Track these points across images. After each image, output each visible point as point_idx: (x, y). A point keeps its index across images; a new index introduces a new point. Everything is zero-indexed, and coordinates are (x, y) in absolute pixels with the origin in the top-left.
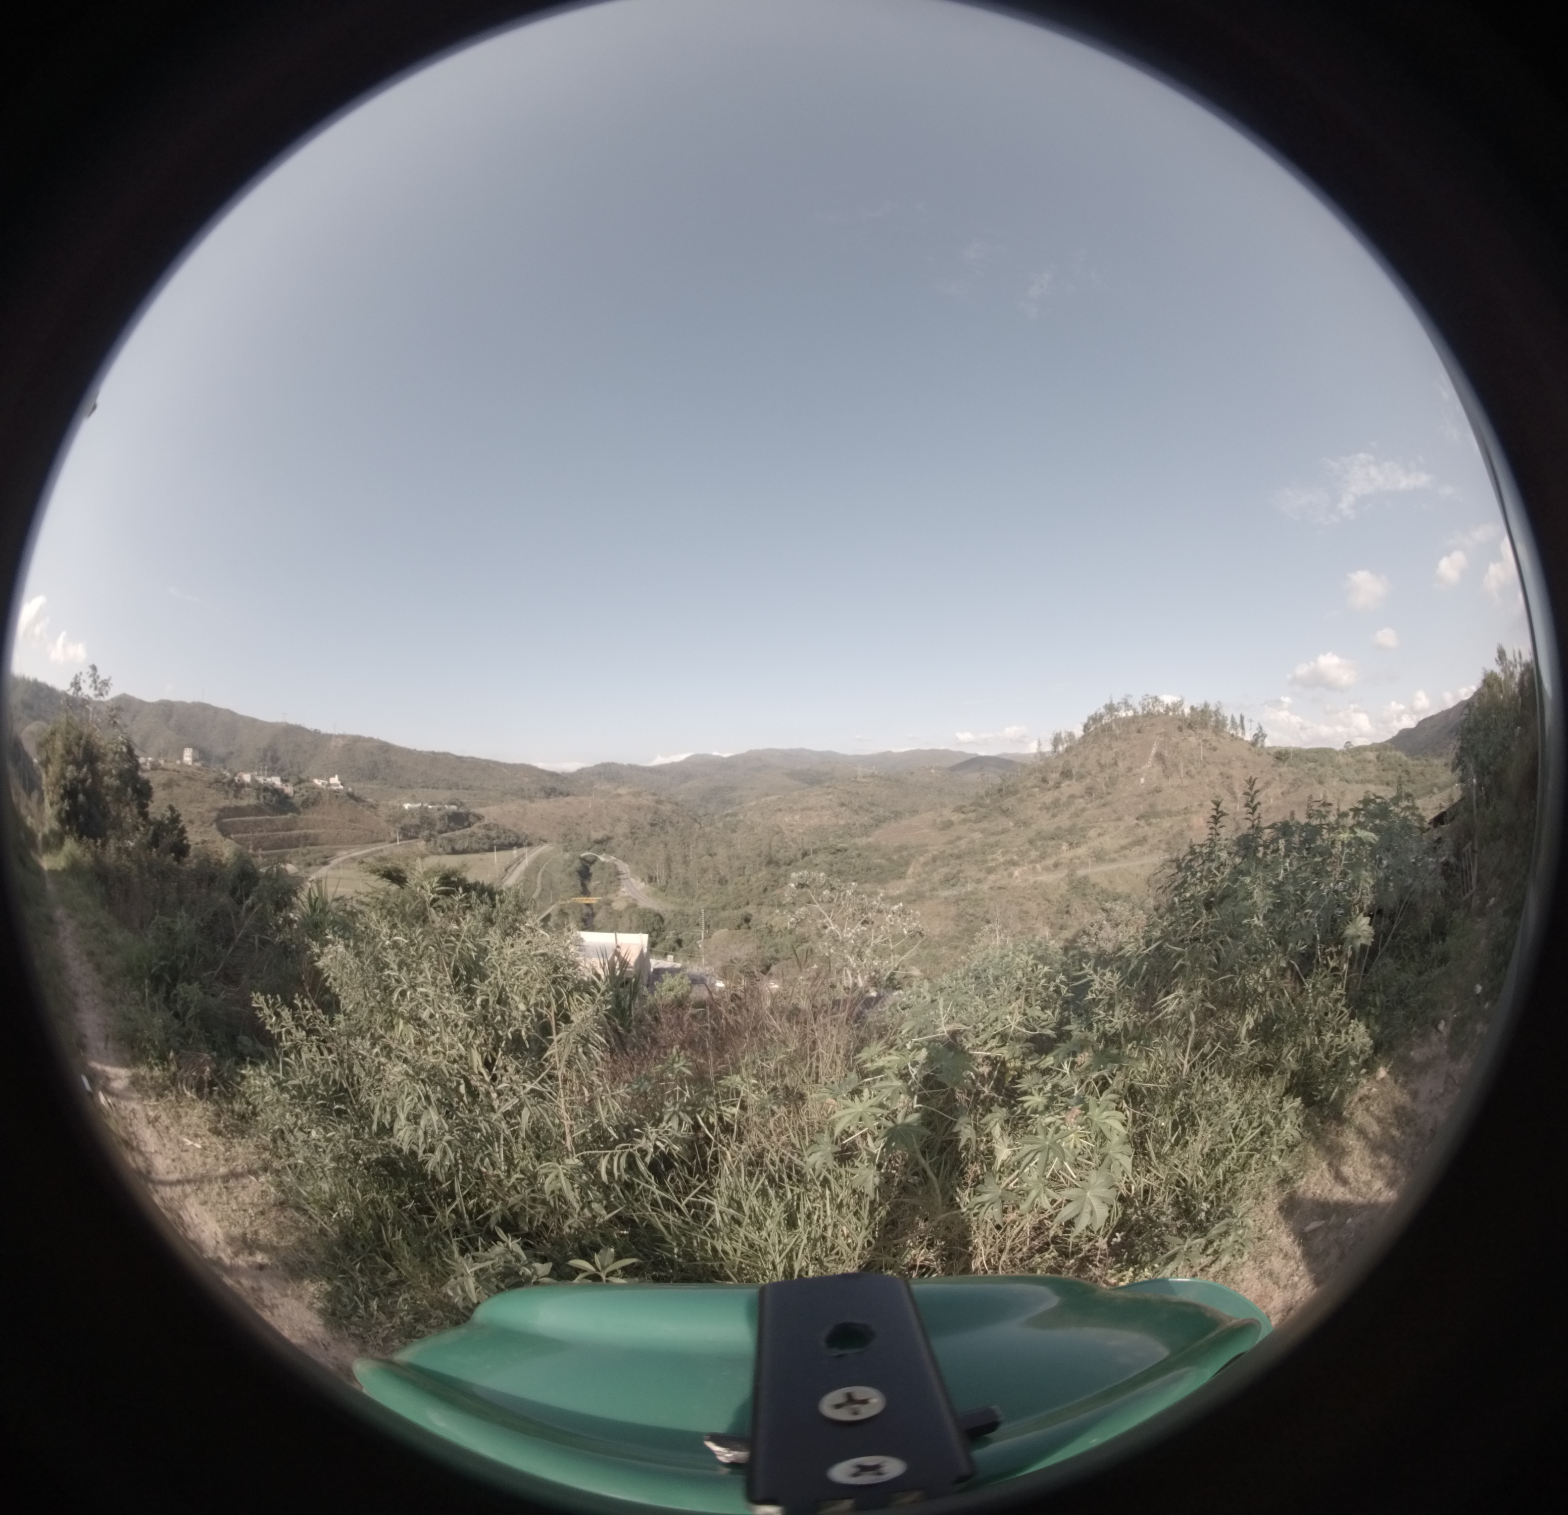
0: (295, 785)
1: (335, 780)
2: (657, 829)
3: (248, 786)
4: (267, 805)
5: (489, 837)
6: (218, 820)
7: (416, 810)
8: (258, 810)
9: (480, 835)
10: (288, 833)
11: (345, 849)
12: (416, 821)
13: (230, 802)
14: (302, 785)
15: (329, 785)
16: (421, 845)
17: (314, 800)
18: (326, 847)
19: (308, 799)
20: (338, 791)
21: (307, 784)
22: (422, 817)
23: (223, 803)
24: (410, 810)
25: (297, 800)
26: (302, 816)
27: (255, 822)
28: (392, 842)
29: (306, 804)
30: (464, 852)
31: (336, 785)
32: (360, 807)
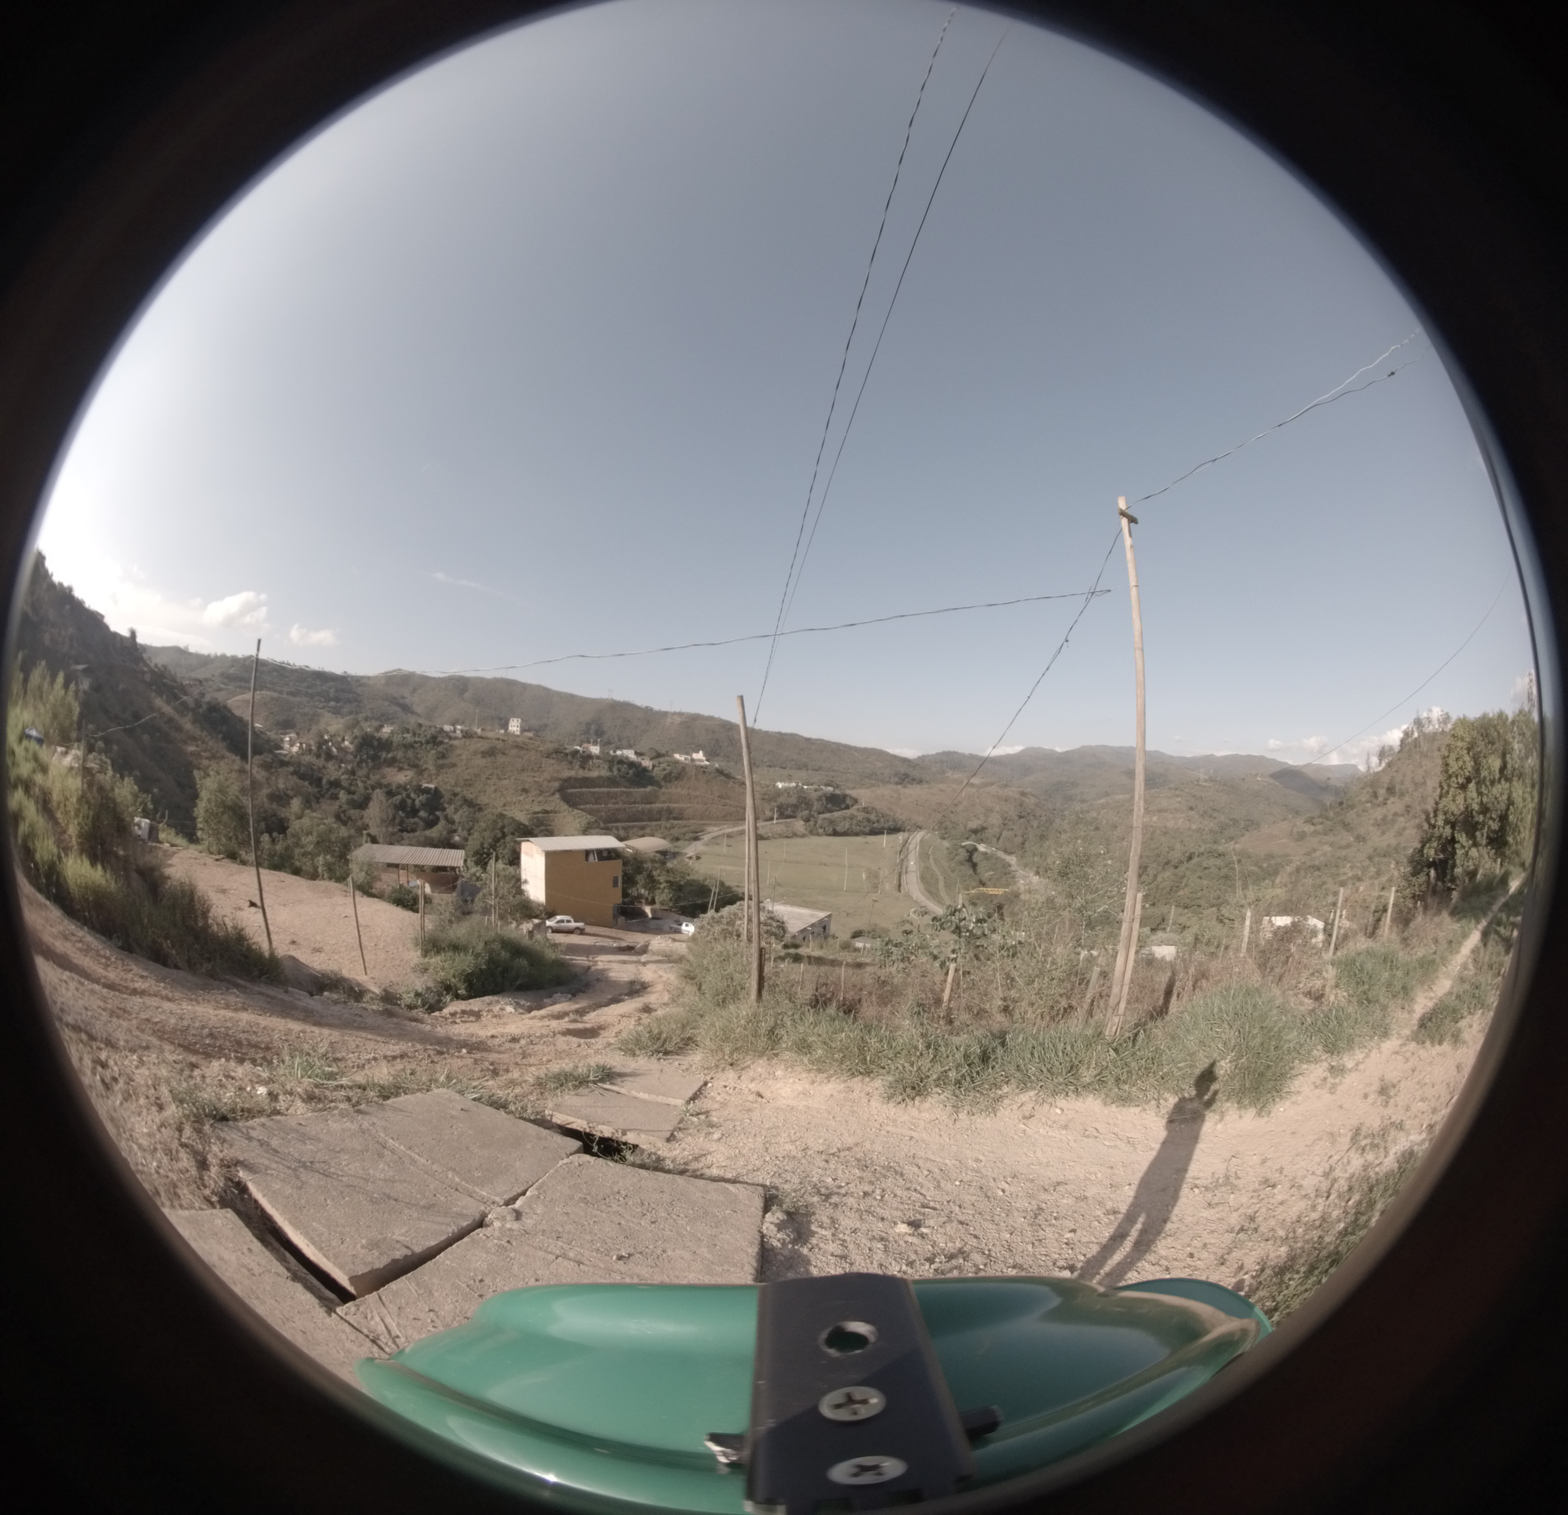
0: (652, 759)
1: (699, 756)
3: (598, 757)
4: (623, 777)
5: (869, 820)
6: (561, 790)
7: (789, 788)
8: (612, 782)
9: (860, 818)
10: (649, 806)
11: (715, 825)
12: (793, 800)
13: (576, 772)
14: (661, 760)
15: (693, 760)
16: (799, 825)
17: (678, 774)
18: (692, 821)
19: (670, 773)
20: (706, 767)
21: (669, 759)
22: (799, 797)
23: (566, 774)
24: (786, 791)
25: (657, 773)
26: (663, 790)
27: (608, 794)
28: (767, 820)
29: (670, 778)
30: (845, 834)
31: (702, 761)
32: (731, 783)
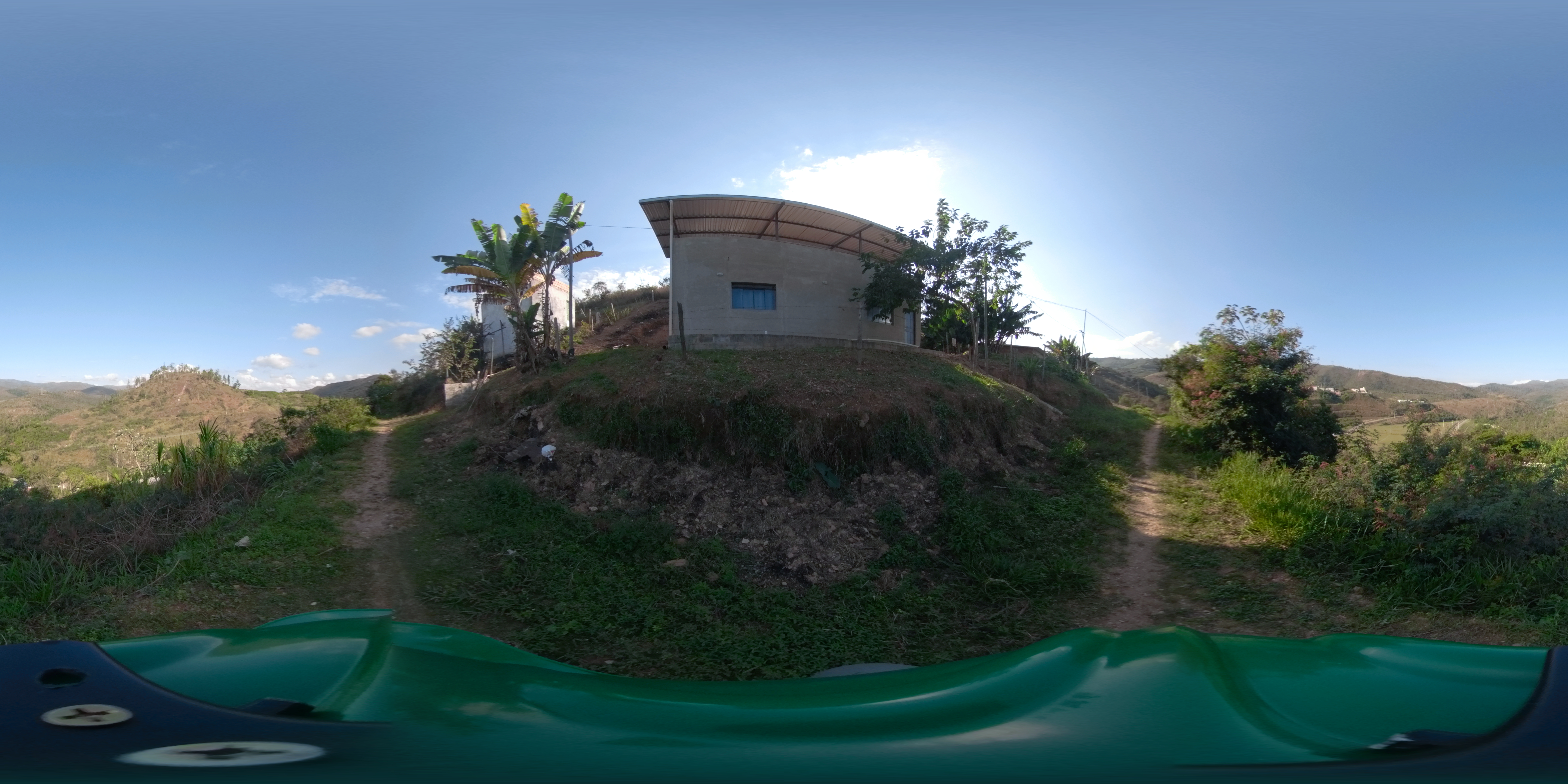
0: (1341, 391)
2: (1518, 414)
5: (1439, 416)
7: (1404, 402)
9: (1436, 414)
11: (1367, 420)
12: (1404, 407)
14: (1345, 391)
15: (1360, 391)
17: (1352, 397)
18: (1357, 419)
19: (1348, 397)
20: (1364, 394)
21: (1348, 391)
22: (1407, 406)
24: (1401, 403)
25: (1343, 397)
26: (1345, 405)
28: (1391, 417)
31: (1363, 391)
32: (1376, 401)
